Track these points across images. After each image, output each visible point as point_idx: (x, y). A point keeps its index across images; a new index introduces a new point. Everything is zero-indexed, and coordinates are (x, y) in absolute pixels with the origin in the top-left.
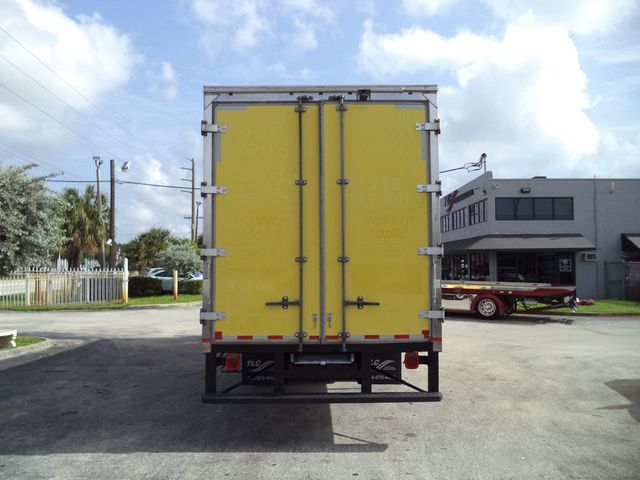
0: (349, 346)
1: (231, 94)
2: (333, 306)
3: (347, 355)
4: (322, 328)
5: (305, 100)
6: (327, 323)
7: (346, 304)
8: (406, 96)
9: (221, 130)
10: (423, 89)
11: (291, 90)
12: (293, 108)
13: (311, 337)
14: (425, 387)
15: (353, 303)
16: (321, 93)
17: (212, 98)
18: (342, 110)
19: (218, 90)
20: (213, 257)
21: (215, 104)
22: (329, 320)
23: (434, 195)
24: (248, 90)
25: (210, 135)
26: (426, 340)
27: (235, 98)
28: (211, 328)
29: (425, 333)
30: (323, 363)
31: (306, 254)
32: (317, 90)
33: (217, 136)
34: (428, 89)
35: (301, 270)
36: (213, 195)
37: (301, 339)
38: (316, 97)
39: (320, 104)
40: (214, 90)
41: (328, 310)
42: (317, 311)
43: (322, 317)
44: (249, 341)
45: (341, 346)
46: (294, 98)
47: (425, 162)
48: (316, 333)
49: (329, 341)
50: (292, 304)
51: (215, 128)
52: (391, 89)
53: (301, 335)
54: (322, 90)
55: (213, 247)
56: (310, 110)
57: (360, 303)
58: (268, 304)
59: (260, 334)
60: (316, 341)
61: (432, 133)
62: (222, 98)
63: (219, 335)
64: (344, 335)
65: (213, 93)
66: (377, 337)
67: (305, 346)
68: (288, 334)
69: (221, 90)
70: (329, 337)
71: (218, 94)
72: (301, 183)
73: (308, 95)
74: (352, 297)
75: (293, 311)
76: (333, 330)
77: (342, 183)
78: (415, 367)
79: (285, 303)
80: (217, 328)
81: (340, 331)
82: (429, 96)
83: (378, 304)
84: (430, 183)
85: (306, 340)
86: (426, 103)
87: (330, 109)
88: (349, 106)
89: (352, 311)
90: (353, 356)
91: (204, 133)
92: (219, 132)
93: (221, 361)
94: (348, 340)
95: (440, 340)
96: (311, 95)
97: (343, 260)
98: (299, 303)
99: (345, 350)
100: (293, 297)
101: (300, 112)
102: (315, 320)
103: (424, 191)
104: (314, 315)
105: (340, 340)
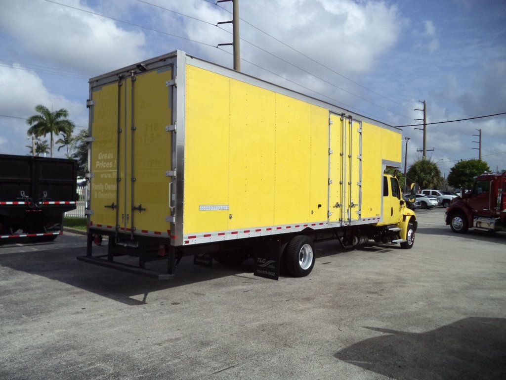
0: (134, 236)
1: (97, 81)
2: (129, 211)
3: (134, 241)
4: (125, 225)
5: (121, 78)
6: (127, 220)
7: (134, 209)
8: (163, 63)
9: (94, 103)
10: (170, 55)
11: (116, 73)
12: (117, 84)
13: (122, 229)
15: (137, 209)
16: (128, 71)
17: (92, 85)
18: (133, 81)
19: (94, 80)
20: (90, 178)
21: (92, 88)
22: (128, 218)
23: (174, 132)
24: (103, 77)
25: (90, 107)
26: (169, 236)
27: (100, 83)
29: (169, 232)
30: (126, 245)
31: (120, 176)
32: (127, 69)
34: (173, 54)
35: (118, 186)
36: (91, 142)
37: (117, 229)
38: (126, 74)
39: (126, 79)
40: (92, 80)
41: (127, 213)
42: (124, 213)
43: (125, 217)
44: (100, 228)
45: (131, 235)
46: (118, 78)
47: (170, 109)
48: (123, 226)
49: (127, 231)
50: (115, 207)
51: (92, 103)
52: (155, 61)
53: (117, 227)
56: (123, 82)
57: (140, 209)
58: (105, 207)
59: (104, 224)
60: (123, 231)
61: (174, 87)
62: (95, 84)
63: (92, 223)
64: (133, 229)
65: (92, 82)
66: (147, 232)
67: (118, 234)
68: (113, 225)
70: (127, 229)
72: (119, 132)
74: (137, 205)
75: (115, 211)
76: (129, 225)
77: (133, 129)
79: (112, 207)
80: (91, 219)
81: (131, 226)
82: (173, 60)
83: (145, 210)
84: (172, 124)
85: (120, 230)
86: (172, 65)
87: (129, 81)
88: (136, 77)
89: (137, 213)
90: (137, 243)
91: (88, 106)
92: (93, 105)
93: (93, 238)
94: (135, 232)
96: (123, 74)
97: (133, 180)
98: (117, 207)
100: (115, 203)
101: (120, 86)
102: (123, 218)
103: (169, 131)
104: (123, 215)
105: (131, 232)
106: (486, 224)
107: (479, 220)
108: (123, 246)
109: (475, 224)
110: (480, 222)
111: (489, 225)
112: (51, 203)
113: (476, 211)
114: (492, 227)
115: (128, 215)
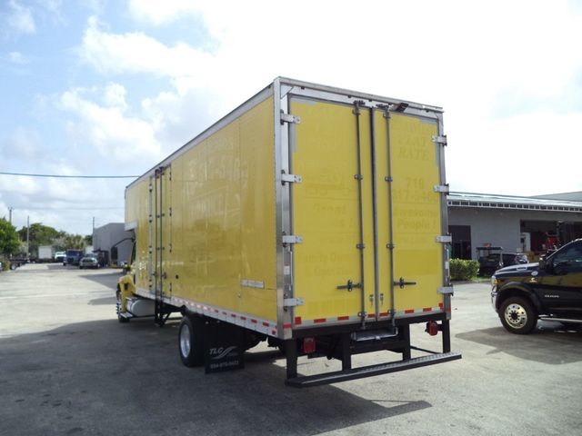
0: (396, 320)
1: (303, 88)
2: (384, 287)
4: (377, 308)
5: (359, 104)
6: (380, 302)
7: (393, 284)
8: (425, 113)
9: (295, 120)
11: (349, 94)
12: (352, 109)
13: (370, 316)
14: (440, 350)
15: (397, 284)
16: (370, 100)
17: (287, 89)
18: (387, 118)
19: (292, 82)
20: (291, 244)
21: (290, 95)
22: (382, 299)
24: (317, 87)
25: (286, 124)
26: (442, 311)
27: (306, 92)
28: (292, 314)
29: (440, 305)
30: (378, 338)
31: (364, 241)
32: (367, 96)
33: (293, 126)
34: (437, 110)
35: (362, 256)
36: (290, 183)
37: (363, 317)
38: (368, 104)
39: (371, 110)
40: (288, 81)
41: (380, 292)
42: (373, 293)
43: (377, 297)
44: (323, 324)
45: (390, 321)
46: (351, 101)
48: (373, 312)
49: (382, 317)
50: (355, 286)
51: (290, 118)
52: (417, 106)
53: (362, 314)
54: (371, 97)
55: (291, 234)
57: (402, 284)
58: (338, 288)
59: (332, 316)
60: (372, 319)
62: (296, 91)
63: (298, 320)
64: (392, 312)
65: (288, 84)
66: (412, 311)
67: (367, 323)
68: (353, 315)
69: (294, 83)
70: (382, 314)
71: (292, 85)
72: (359, 178)
75: (355, 293)
76: (384, 308)
77: (389, 180)
78: (436, 334)
79: (350, 286)
80: (297, 313)
81: (390, 308)
82: (439, 116)
83: (415, 283)
84: (441, 185)
85: (367, 318)
86: (437, 120)
87: (378, 116)
88: (392, 115)
89: (397, 290)
90: (397, 329)
91: (282, 122)
92: (294, 122)
94: (395, 316)
95: (450, 310)
96: (364, 101)
97: (391, 247)
98: (360, 286)
99: (393, 324)
100: (355, 281)
101: (357, 114)
102: (371, 300)
103: (437, 191)
104: (371, 296)
105: (389, 316)
108: (375, 340)
115: (382, 295)
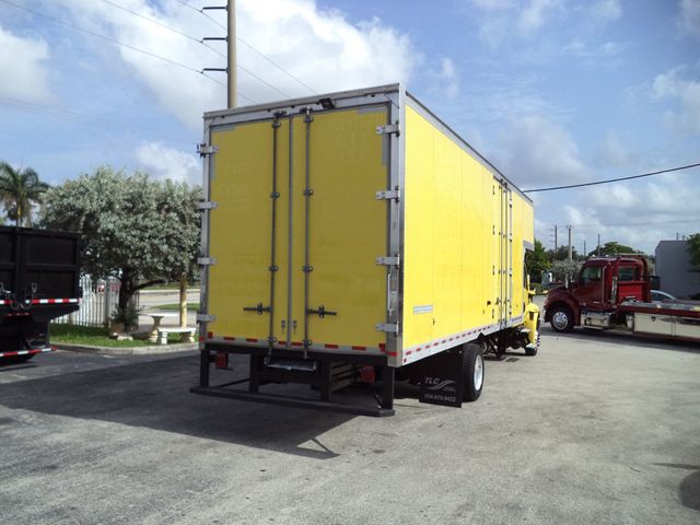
0: (309, 353)
1: (223, 117)
2: (298, 314)
3: (309, 362)
4: (289, 336)
5: (279, 116)
6: (292, 330)
7: (308, 312)
8: (370, 100)
9: (215, 150)
10: (385, 89)
11: (269, 107)
12: (269, 124)
13: (280, 343)
15: (316, 312)
16: (293, 107)
17: (209, 122)
18: (308, 121)
19: (213, 115)
20: (207, 265)
21: (211, 127)
22: (295, 327)
23: (393, 201)
24: (236, 112)
25: (207, 156)
26: (382, 353)
27: (226, 120)
28: (205, 329)
29: (382, 346)
30: (289, 368)
31: (277, 263)
32: (290, 104)
33: (212, 157)
34: (390, 89)
35: (273, 278)
36: (209, 210)
37: (271, 343)
38: (289, 111)
39: (291, 117)
40: (211, 115)
41: (293, 319)
42: (285, 319)
43: (289, 324)
44: (232, 342)
45: (302, 353)
46: (271, 115)
47: (385, 168)
48: (284, 338)
49: (294, 347)
50: (265, 310)
51: (211, 150)
52: (354, 95)
53: (271, 339)
54: (293, 103)
55: (208, 257)
56: (284, 122)
57: (322, 312)
58: (245, 309)
59: (241, 336)
60: (283, 346)
61: (393, 136)
62: (217, 122)
63: (210, 335)
64: (307, 343)
65: (210, 118)
66: (336, 347)
67: (274, 350)
68: (261, 337)
69: (217, 114)
70: (294, 344)
71: (214, 118)
72: (275, 196)
73: (280, 111)
74: (314, 306)
75: (265, 317)
76: (298, 337)
77: (308, 193)
79: (260, 309)
80: (208, 329)
81: (303, 338)
82: (391, 97)
83: (335, 314)
84: (389, 189)
85: (276, 345)
86: (388, 104)
87: (299, 122)
88: (316, 117)
89: (314, 319)
90: (315, 363)
91: (203, 155)
92: (214, 152)
93: (212, 358)
94: (311, 348)
95: (395, 354)
96: (284, 110)
97: (307, 270)
98: (270, 310)
99: (306, 357)
100: (266, 304)
101: (275, 127)
102: (283, 327)
103: (383, 198)
104: (283, 322)
105: (303, 347)
106: (599, 320)
107: (589, 316)
108: (284, 369)
109: (582, 322)
110: (590, 319)
111: (602, 321)
112: (42, 301)
113: (584, 304)
114: (606, 324)
115: (295, 322)
